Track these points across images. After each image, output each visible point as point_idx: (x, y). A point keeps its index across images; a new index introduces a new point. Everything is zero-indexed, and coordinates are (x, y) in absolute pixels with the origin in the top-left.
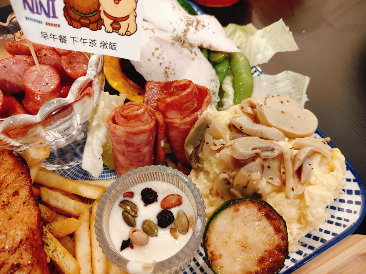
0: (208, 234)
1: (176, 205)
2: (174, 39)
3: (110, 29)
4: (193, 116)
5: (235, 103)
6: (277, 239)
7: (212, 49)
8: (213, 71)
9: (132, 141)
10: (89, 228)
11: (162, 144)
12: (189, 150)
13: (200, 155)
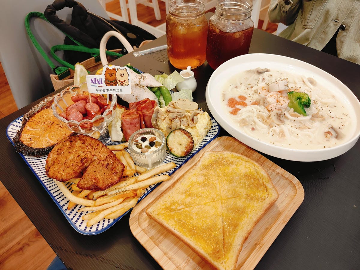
0: (167, 142)
1: (154, 140)
2: (136, 85)
3: (120, 85)
4: (152, 110)
5: (166, 105)
6: (189, 140)
7: (152, 87)
8: (154, 95)
9: (133, 122)
10: (124, 157)
11: (143, 123)
12: (153, 122)
13: (158, 124)
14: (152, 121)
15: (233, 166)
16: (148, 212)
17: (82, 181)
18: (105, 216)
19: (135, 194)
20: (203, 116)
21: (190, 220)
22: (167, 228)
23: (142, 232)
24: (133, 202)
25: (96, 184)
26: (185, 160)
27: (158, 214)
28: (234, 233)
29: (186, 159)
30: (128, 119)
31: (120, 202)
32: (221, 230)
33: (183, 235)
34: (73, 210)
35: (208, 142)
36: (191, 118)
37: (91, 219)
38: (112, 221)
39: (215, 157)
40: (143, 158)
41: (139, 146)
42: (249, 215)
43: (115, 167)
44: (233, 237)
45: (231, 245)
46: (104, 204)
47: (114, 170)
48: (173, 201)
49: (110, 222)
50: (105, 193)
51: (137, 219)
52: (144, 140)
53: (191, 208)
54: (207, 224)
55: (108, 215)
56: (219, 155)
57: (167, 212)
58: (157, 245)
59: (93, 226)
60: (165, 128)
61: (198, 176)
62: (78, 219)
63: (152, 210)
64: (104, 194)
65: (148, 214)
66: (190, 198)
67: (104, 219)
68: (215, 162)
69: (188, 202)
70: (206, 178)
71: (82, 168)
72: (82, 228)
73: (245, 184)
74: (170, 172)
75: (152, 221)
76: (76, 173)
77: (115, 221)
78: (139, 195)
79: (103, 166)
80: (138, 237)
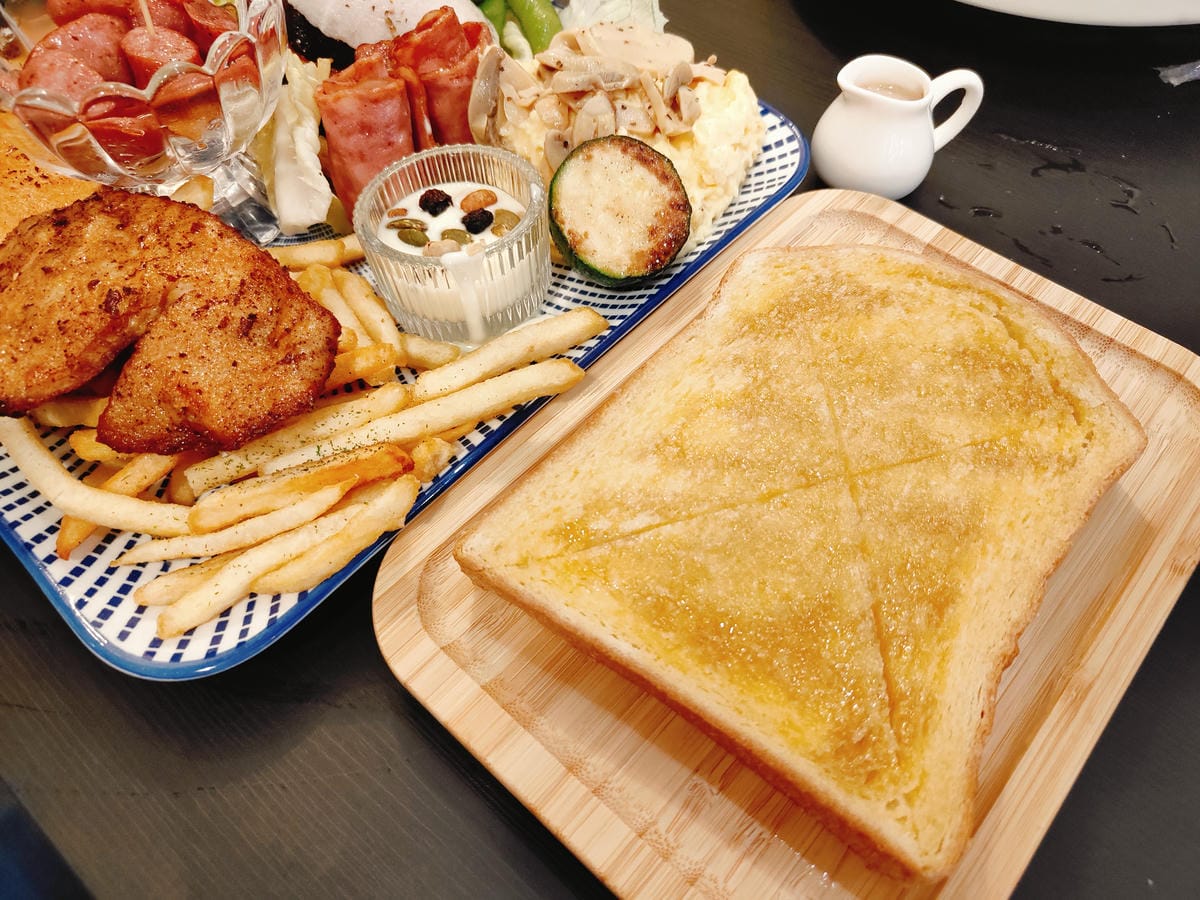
0: (555, 205)
4: (469, 58)
9: (373, 120)
10: (342, 295)
11: (428, 128)
12: (480, 124)
13: (503, 132)
14: (474, 119)
15: (892, 314)
16: (465, 553)
17: (118, 407)
18: (255, 581)
19: (401, 460)
20: (718, 91)
21: (694, 582)
22: (576, 630)
23: (443, 657)
24: (394, 499)
25: (191, 418)
26: (651, 296)
27: (523, 564)
28: (939, 641)
29: (654, 291)
30: (348, 102)
31: (324, 508)
32: (867, 625)
33: (661, 662)
34: (89, 561)
35: (756, 214)
36: (667, 95)
37: (184, 593)
38: (289, 603)
39: (792, 273)
40: (436, 285)
41: (411, 234)
42: (1006, 545)
43: (288, 331)
44: (938, 659)
45: (931, 702)
46: (246, 518)
47: (283, 344)
48: (596, 492)
49: (280, 608)
50: (248, 467)
51: (413, 595)
52: (435, 204)
53: (694, 522)
54: (787, 597)
55: (265, 574)
56: (815, 264)
57: (567, 548)
58: (527, 724)
59: (195, 633)
60: (540, 149)
61: (716, 366)
62: (115, 602)
63: (488, 541)
64: (243, 474)
65: (467, 567)
66: (684, 474)
67: (253, 595)
68: (796, 300)
69: (675, 495)
70: (761, 376)
71: (113, 340)
72: (135, 646)
73: (961, 392)
74: (580, 354)
75: (493, 599)
76: (84, 366)
77: (305, 602)
78: (426, 470)
79: (223, 325)
80: (419, 689)
